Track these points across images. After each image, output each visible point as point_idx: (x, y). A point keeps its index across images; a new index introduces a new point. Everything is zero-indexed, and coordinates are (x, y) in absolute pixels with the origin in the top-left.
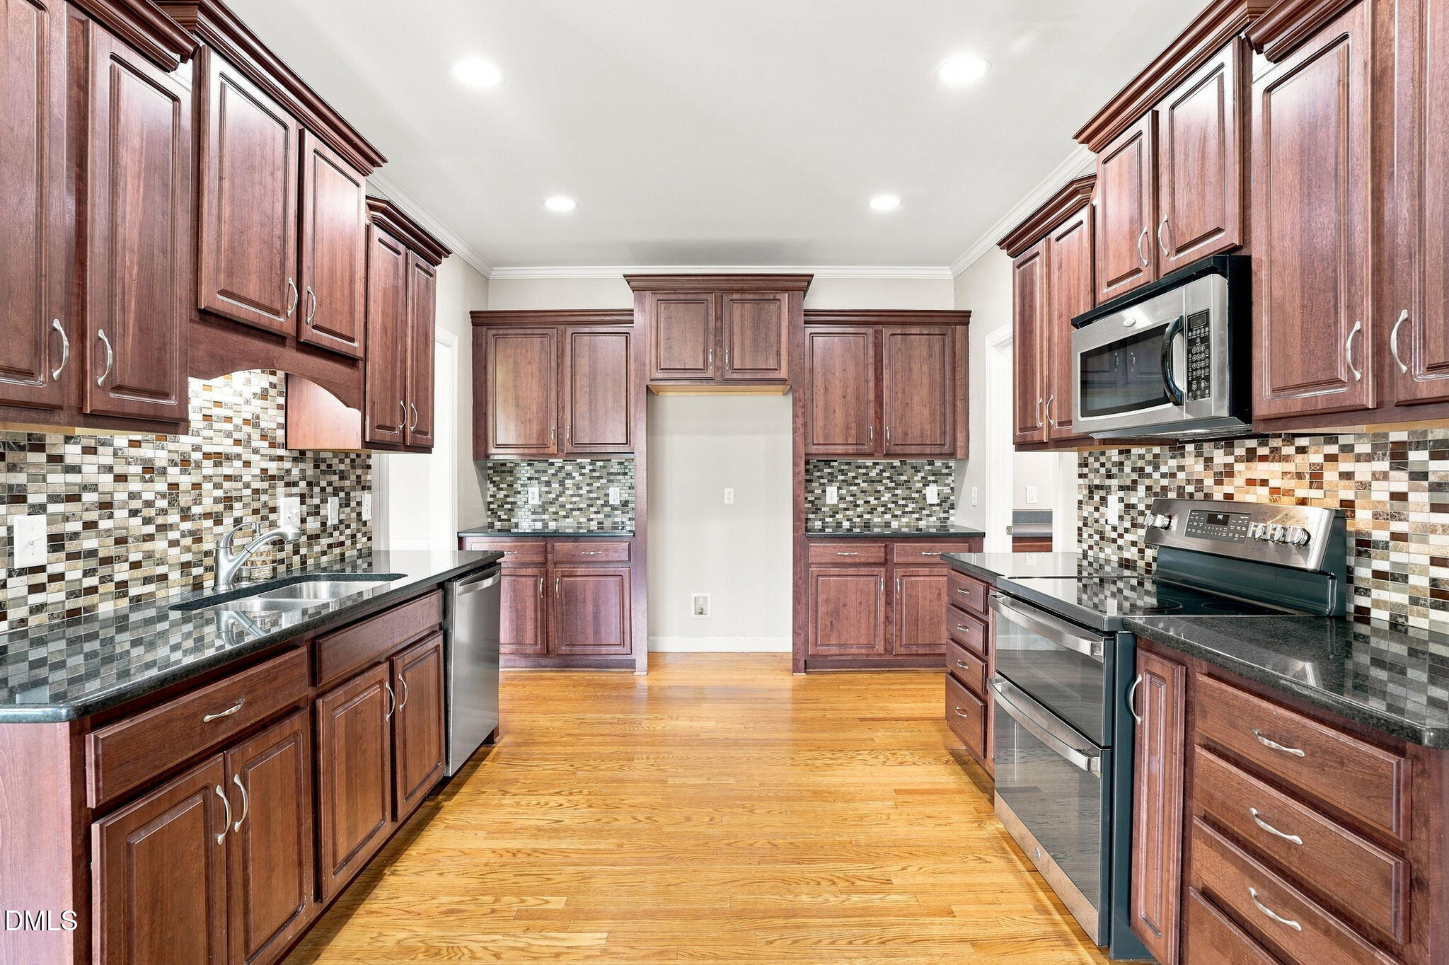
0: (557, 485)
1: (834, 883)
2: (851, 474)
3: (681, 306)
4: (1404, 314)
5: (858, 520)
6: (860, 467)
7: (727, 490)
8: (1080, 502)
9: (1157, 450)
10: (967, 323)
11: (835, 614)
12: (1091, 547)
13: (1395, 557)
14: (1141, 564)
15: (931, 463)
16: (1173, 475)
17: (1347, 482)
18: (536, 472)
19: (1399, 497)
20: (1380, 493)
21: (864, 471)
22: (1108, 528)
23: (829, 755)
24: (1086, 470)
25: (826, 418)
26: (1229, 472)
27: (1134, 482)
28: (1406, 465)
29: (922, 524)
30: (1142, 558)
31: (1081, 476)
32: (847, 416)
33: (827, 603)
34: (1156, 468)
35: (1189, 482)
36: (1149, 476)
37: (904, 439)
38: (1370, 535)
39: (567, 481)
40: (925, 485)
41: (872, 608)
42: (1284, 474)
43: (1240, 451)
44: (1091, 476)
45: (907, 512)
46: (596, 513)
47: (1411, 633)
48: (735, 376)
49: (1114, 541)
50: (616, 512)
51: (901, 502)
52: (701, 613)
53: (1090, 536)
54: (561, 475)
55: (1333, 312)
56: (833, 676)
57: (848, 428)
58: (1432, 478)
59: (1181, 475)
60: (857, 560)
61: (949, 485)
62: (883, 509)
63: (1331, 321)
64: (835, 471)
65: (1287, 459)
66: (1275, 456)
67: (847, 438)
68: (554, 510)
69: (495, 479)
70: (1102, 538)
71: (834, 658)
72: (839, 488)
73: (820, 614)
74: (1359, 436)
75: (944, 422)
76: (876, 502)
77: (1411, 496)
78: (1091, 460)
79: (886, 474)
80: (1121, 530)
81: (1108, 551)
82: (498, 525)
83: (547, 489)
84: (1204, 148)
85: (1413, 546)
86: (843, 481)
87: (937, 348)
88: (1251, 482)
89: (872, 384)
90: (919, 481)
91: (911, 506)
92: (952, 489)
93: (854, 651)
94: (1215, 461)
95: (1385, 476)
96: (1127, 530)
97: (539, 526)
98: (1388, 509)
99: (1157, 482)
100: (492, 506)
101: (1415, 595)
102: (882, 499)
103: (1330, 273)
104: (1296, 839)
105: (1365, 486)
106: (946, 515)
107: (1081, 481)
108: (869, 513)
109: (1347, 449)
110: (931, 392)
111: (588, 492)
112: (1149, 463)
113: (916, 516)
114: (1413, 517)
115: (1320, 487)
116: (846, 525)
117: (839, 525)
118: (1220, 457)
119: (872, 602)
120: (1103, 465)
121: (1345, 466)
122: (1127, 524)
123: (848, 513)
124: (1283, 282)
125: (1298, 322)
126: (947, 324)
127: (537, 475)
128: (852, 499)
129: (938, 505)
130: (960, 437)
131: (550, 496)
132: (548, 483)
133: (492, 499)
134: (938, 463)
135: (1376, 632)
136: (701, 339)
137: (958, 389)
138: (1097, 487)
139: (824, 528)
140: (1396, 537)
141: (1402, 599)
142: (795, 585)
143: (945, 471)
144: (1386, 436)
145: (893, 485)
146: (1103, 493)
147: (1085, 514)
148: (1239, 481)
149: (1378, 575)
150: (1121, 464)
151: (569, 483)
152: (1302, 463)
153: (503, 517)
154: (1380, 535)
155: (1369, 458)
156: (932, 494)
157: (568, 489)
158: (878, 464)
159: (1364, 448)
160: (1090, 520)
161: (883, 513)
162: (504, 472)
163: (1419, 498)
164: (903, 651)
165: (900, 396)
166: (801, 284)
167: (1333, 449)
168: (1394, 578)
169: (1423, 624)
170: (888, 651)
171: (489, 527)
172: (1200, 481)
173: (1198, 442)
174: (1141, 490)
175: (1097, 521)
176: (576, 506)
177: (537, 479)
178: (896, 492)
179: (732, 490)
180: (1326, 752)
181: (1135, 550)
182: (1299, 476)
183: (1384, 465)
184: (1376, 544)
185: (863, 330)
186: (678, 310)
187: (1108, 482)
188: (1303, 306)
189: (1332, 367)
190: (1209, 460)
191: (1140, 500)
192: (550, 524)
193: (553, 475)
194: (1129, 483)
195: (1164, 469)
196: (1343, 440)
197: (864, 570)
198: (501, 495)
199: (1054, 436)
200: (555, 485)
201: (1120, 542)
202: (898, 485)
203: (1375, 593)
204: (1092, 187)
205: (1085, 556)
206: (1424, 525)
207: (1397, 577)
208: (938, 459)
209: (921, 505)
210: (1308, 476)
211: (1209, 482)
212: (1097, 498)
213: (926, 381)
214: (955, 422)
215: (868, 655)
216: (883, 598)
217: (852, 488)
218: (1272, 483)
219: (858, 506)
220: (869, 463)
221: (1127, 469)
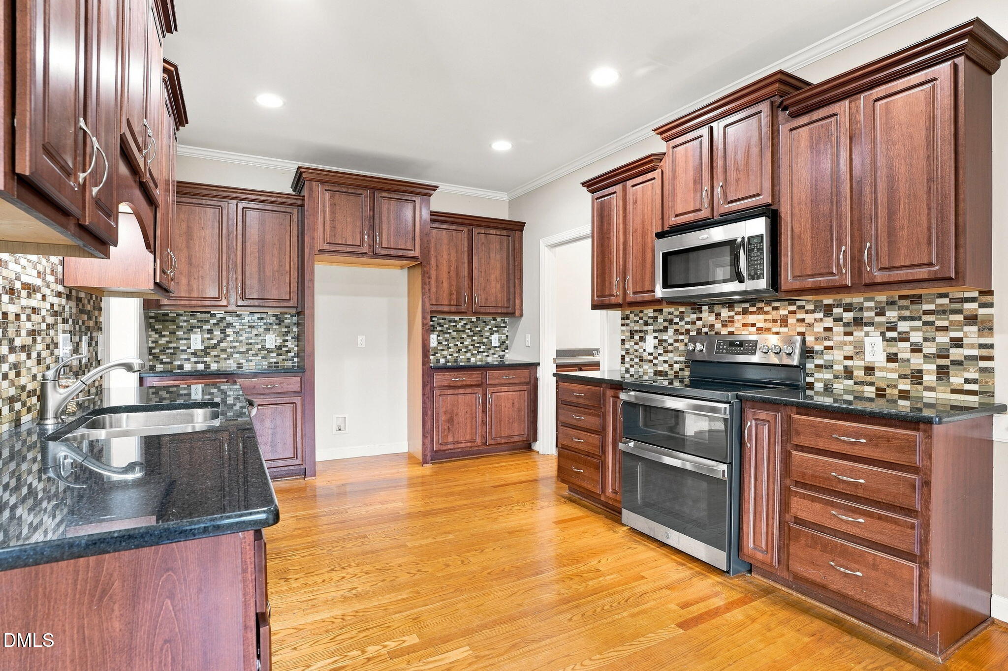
0: (219, 333)
1: (572, 579)
2: (446, 326)
3: (343, 196)
4: (868, 245)
5: (450, 357)
6: (451, 321)
7: (359, 337)
8: (623, 340)
9: (682, 309)
10: (522, 230)
11: (451, 420)
12: (632, 366)
13: (826, 357)
14: (672, 372)
15: (495, 319)
16: (694, 323)
17: (801, 324)
18: (198, 321)
19: (828, 329)
20: (819, 328)
21: (454, 324)
22: (645, 354)
23: (495, 510)
24: (627, 322)
25: (437, 287)
26: (731, 320)
27: (666, 327)
28: (832, 314)
29: (489, 360)
30: (672, 369)
31: (623, 325)
32: (450, 286)
33: (445, 413)
34: (682, 319)
35: (704, 326)
36: (677, 324)
37: (485, 303)
38: (813, 348)
39: (227, 330)
40: (491, 334)
41: (474, 415)
42: (765, 320)
43: (738, 309)
44: (632, 325)
45: (480, 352)
46: (253, 355)
47: (835, 391)
48: (383, 252)
49: (651, 361)
50: (272, 355)
51: (477, 345)
52: (340, 430)
53: (632, 360)
54: (222, 325)
55: (829, 240)
56: (449, 464)
57: (451, 294)
58: (844, 320)
59: (699, 323)
60: (464, 383)
61: (504, 334)
62: (465, 350)
63: (829, 245)
64: (435, 323)
65: (767, 313)
66: (760, 311)
67: (450, 301)
68: (216, 353)
69: (156, 327)
70: (641, 360)
71: (450, 451)
72: (438, 336)
73: (441, 422)
74: (808, 301)
75: (508, 293)
76: (461, 345)
77: (835, 329)
78: (632, 315)
79: (468, 326)
80: (655, 355)
81: (646, 367)
82: (159, 367)
83: (209, 336)
84: (748, 151)
85: (835, 352)
86: (440, 331)
87: (505, 245)
88: (744, 325)
89: (466, 265)
90: (487, 331)
91: (483, 348)
92: (507, 336)
93: (463, 445)
94: (722, 315)
95: (821, 320)
96: (660, 355)
97: (201, 367)
98: (823, 335)
99: (682, 326)
100: (153, 351)
101: (837, 374)
102: (465, 343)
103: (828, 222)
104: (862, 481)
105: (810, 325)
106: (503, 353)
107: (624, 328)
108: (457, 352)
109: (801, 307)
110: (501, 273)
111: (246, 338)
112: (676, 316)
113: (486, 354)
114: (835, 338)
115: (786, 326)
116: (442, 361)
117: (438, 361)
118: (725, 313)
119: (474, 411)
120: (641, 318)
121: (800, 316)
122: (661, 351)
123: (443, 353)
124: (801, 224)
125: (809, 244)
126: (512, 230)
127: (199, 324)
128: (446, 343)
129: (499, 347)
130: (517, 302)
131: (212, 342)
132: (210, 331)
133: (153, 345)
134: (499, 319)
135: (817, 393)
136: (358, 224)
137: (516, 272)
138: (636, 331)
139: (446, 362)
140: (827, 348)
141: (830, 376)
142: (424, 402)
143: (503, 325)
144: (822, 301)
145: (472, 333)
146: (642, 334)
147: (627, 347)
148: (738, 325)
149: (817, 366)
150: (656, 317)
151: (229, 331)
152: (775, 315)
153: (164, 360)
154: (818, 348)
155: (813, 312)
156: (495, 339)
157: (229, 336)
158: (462, 319)
159: (811, 307)
160: (631, 351)
161: (466, 352)
162: (167, 321)
163: (839, 329)
164: (493, 442)
165: (483, 274)
166: (426, 191)
167: (793, 308)
168: (826, 367)
169: (841, 387)
170: (484, 444)
171: (151, 370)
172: (712, 326)
173: (711, 306)
174: (671, 332)
175: (637, 350)
176: (236, 350)
177: (198, 327)
178: (474, 338)
179: (364, 337)
180: (879, 437)
181: (666, 365)
182: (775, 321)
183: (821, 315)
184: (817, 352)
185: (461, 228)
186: (341, 199)
187: (645, 328)
188: (812, 237)
189: (830, 266)
190: (718, 315)
191: (670, 337)
192: (212, 365)
193: (214, 324)
194: (662, 328)
195: (687, 319)
196: (798, 303)
197: (469, 390)
198: (163, 341)
199: (628, 300)
200: (217, 333)
201: (655, 361)
202: (475, 334)
203: (816, 375)
204: (661, 160)
205: (627, 371)
206: (841, 342)
207: (829, 366)
208: (499, 317)
209: (488, 347)
210: (779, 321)
211: (718, 326)
212: (637, 337)
213: (499, 266)
214: (515, 293)
215: (471, 447)
216: (480, 407)
217: (446, 335)
218: (758, 325)
219: (450, 348)
220: (457, 318)
221: (660, 320)
